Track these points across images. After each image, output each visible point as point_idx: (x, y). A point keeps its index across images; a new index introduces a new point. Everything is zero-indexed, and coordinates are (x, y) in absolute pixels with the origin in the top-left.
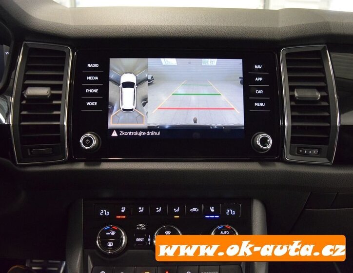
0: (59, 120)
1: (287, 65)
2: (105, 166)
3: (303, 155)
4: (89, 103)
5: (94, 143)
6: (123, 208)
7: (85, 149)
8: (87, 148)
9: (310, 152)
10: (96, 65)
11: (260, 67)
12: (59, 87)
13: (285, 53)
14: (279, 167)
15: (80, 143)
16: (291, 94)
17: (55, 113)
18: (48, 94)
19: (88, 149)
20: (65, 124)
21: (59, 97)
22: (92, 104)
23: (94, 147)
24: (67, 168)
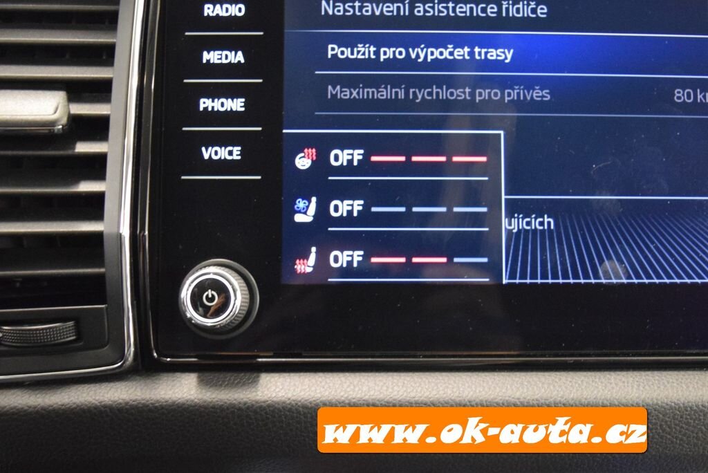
0: (99, 217)
4: (212, 150)
5: (236, 302)
7: (199, 326)
8: (208, 322)
10: (236, 10)
12: (101, 91)
15: (180, 304)
17: (86, 187)
18: (56, 116)
19: (211, 330)
20: (125, 231)
21: (98, 128)
22: (223, 153)
23: (235, 318)
24: (133, 397)
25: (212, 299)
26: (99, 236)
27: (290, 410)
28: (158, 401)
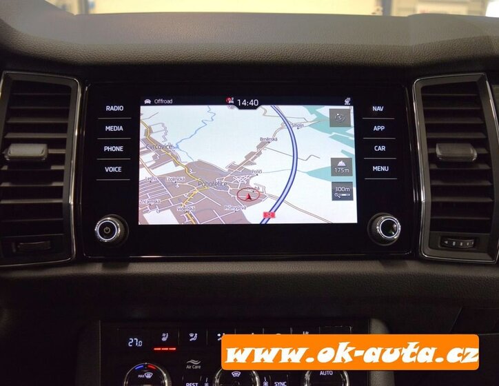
0: (60, 197)
1: (424, 105)
2: (136, 269)
3: (450, 248)
4: (109, 168)
5: (118, 231)
6: (164, 335)
7: (103, 242)
8: (106, 240)
9: (461, 244)
10: (120, 108)
11: (380, 109)
12: (61, 143)
13: (421, 87)
14: (412, 268)
15: (95, 233)
16: (430, 152)
17: (55, 184)
18: (43, 155)
19: (108, 243)
20: (71, 202)
21: (60, 159)
22: (114, 169)
23: (117, 238)
24: (75, 272)
25: (107, 231)
26: (61, 204)
28: (85, 274)
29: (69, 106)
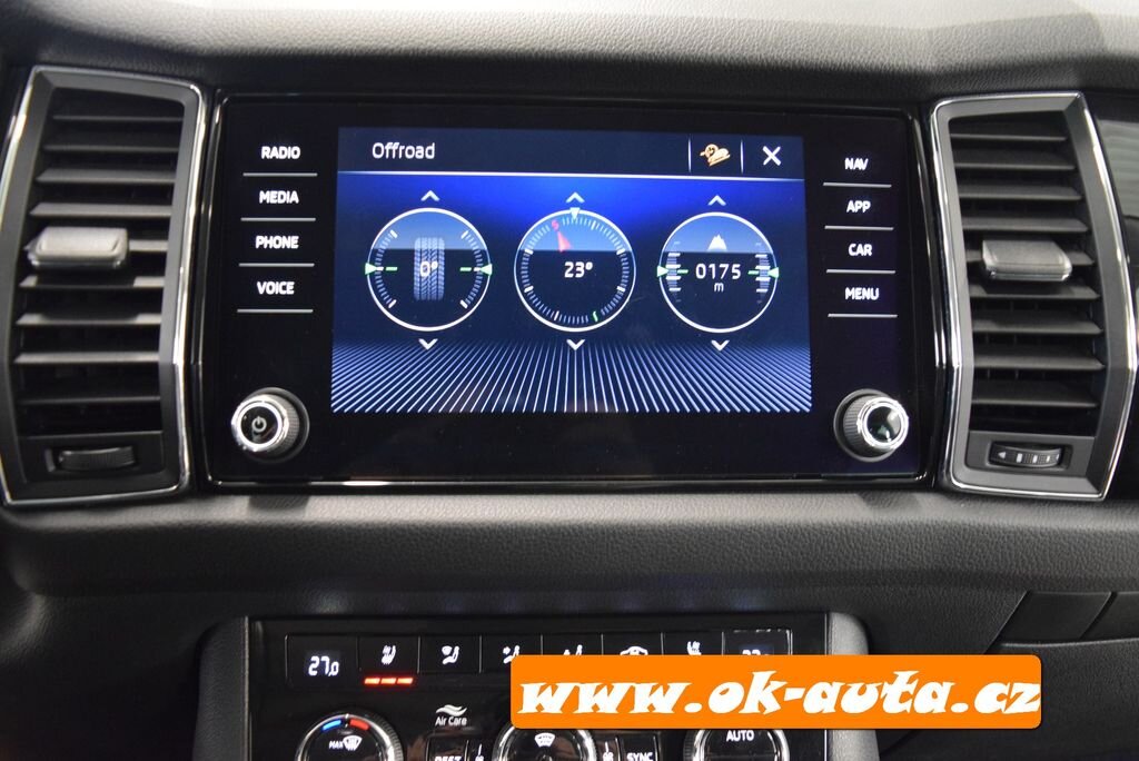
0: (154, 348)
1: (956, 159)
2: (324, 511)
3: (1010, 466)
4: (267, 285)
5: (285, 428)
6: (386, 650)
7: (249, 452)
8: (256, 447)
10: (292, 153)
11: (861, 164)
12: (159, 228)
13: (948, 119)
14: (927, 510)
15: (230, 430)
16: (971, 260)
17: (144, 319)
18: (116, 252)
19: (261, 454)
20: (179, 360)
21: (156, 264)
22: (277, 288)
23: (283, 442)
24: (187, 518)
25: (260, 426)
26: (154, 367)
27: (335, 531)
28: (210, 522)
29: (177, 144)
